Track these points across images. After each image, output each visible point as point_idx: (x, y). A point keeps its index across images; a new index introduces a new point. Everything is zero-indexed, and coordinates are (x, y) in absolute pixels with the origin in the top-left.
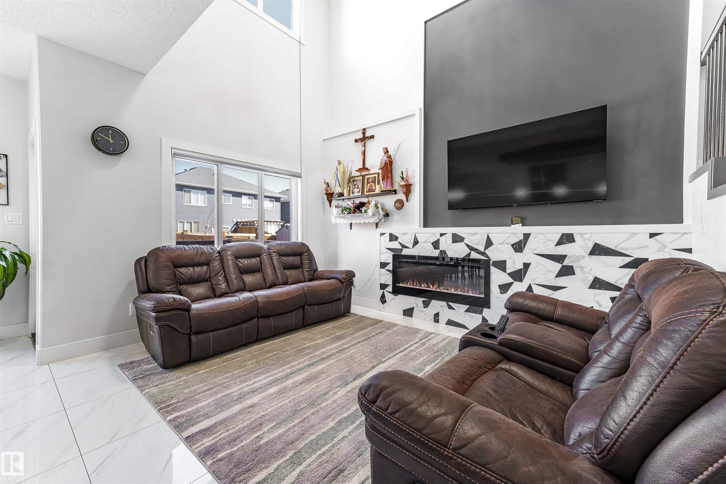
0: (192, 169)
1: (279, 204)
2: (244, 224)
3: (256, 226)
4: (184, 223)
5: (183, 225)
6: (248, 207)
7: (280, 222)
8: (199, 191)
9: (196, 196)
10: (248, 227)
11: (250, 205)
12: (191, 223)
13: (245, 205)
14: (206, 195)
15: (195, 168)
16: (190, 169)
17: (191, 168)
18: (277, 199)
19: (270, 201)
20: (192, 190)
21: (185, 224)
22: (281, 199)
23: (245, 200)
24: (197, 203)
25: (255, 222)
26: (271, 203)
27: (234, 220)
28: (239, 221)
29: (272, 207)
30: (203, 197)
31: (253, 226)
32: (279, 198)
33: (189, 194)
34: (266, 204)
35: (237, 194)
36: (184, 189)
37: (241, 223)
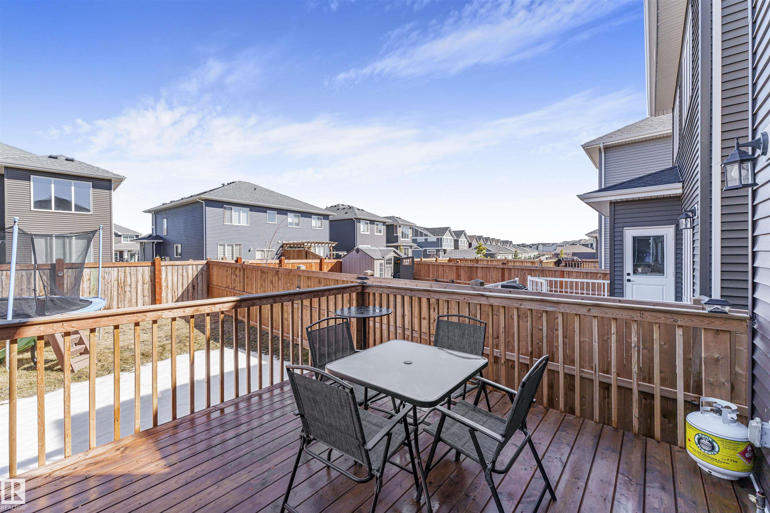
0: (231, 183)
1: (327, 222)
2: (292, 246)
3: (306, 249)
4: (224, 245)
5: (224, 248)
6: (294, 227)
7: (329, 244)
8: (241, 208)
9: (237, 214)
10: (297, 249)
11: (297, 224)
12: (232, 246)
13: (291, 224)
14: (249, 212)
15: (233, 182)
16: (228, 184)
17: (229, 182)
18: (326, 217)
19: (318, 219)
20: (233, 207)
21: (226, 247)
22: (330, 217)
23: (291, 218)
24: (239, 223)
25: (306, 244)
26: (319, 222)
27: (279, 242)
28: (284, 242)
29: (320, 226)
30: (245, 214)
31: (303, 249)
32: (328, 216)
33: (229, 212)
34: (315, 222)
35: (283, 212)
36: (224, 206)
37: (287, 244)
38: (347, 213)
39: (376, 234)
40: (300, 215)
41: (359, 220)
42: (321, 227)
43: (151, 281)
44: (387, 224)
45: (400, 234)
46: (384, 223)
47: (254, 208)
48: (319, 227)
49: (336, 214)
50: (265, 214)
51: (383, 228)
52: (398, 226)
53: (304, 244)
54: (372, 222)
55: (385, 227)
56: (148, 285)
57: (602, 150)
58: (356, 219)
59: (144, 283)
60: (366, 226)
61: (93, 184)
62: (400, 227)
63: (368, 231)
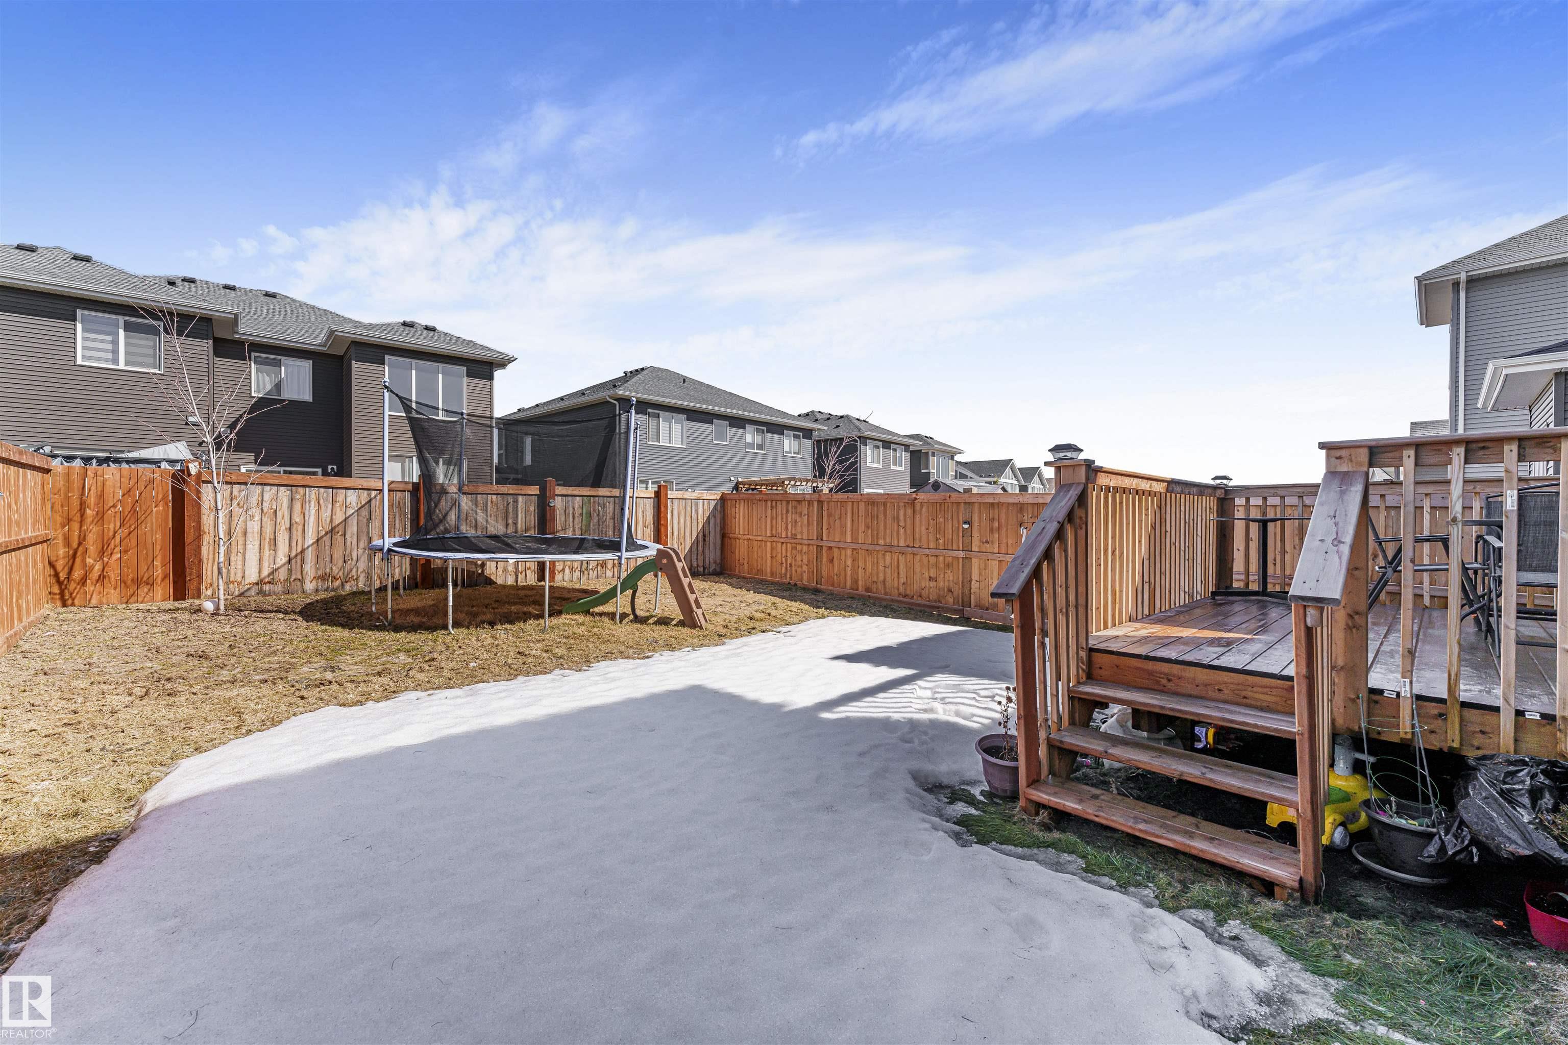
0: (639, 371)
1: (809, 442)
2: (751, 485)
4: (647, 482)
6: (756, 451)
8: (674, 414)
9: (667, 425)
11: (760, 447)
13: (751, 445)
14: (686, 422)
15: (645, 369)
17: (636, 369)
18: (807, 433)
19: (795, 437)
20: (661, 413)
22: (813, 433)
23: (750, 436)
24: (670, 443)
25: (786, 483)
26: (795, 443)
27: (732, 479)
28: (740, 479)
29: (797, 450)
30: (680, 426)
32: (811, 431)
33: (656, 421)
34: (788, 443)
35: (738, 422)
36: (649, 410)
37: (744, 483)
38: (838, 426)
39: (893, 467)
40: (765, 428)
41: (864, 439)
42: (798, 453)
43: (654, 523)
44: (911, 448)
45: (934, 469)
46: (907, 447)
47: (694, 415)
48: (795, 453)
49: (826, 428)
50: (710, 426)
51: (905, 457)
52: (930, 454)
53: (783, 482)
54: (887, 444)
55: (908, 454)
56: (649, 530)
57: (1462, 286)
58: (859, 437)
59: (645, 526)
60: (875, 452)
61: (467, 369)
62: (933, 455)
63: (878, 462)
